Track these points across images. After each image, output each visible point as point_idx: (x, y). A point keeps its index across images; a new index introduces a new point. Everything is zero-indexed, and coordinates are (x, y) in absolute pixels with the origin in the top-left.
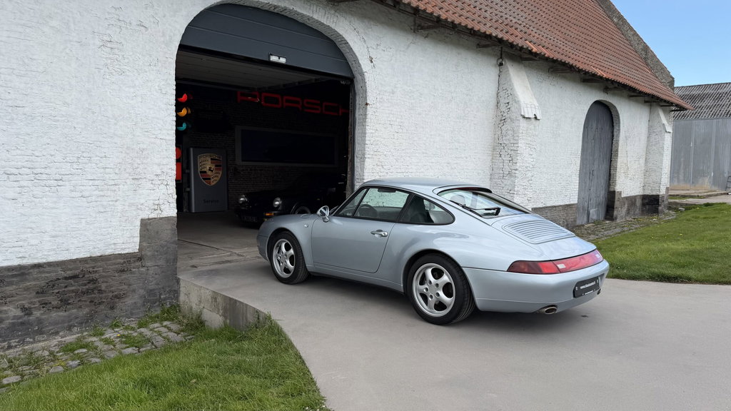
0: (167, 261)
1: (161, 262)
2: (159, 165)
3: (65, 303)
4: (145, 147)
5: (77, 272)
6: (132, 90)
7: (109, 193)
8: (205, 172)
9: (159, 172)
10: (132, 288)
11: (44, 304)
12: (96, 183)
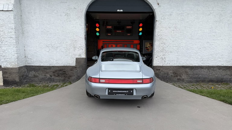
0: (83, 69)
1: (81, 69)
2: (80, 44)
3: (58, 76)
4: (76, 39)
5: (61, 69)
6: (73, 25)
7: (68, 51)
8: (147, 47)
9: (80, 46)
10: (74, 74)
11: (54, 75)
12: (65, 48)
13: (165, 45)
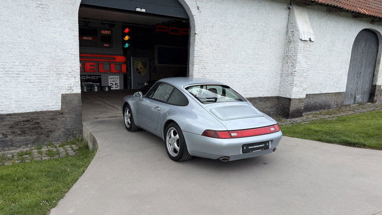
0: (76, 115)
1: (73, 116)
2: (71, 67)
3: (23, 133)
4: (62, 58)
5: (29, 118)
6: (54, 29)
7: (44, 81)
8: (138, 69)
9: (70, 71)
10: (58, 127)
11: (13, 133)
12: (37, 76)
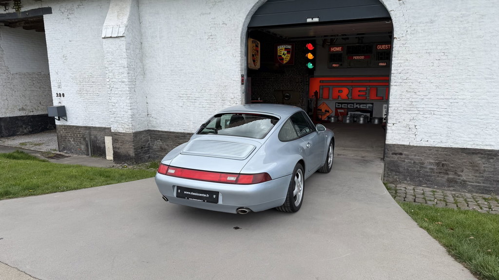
13: (415, 96)
